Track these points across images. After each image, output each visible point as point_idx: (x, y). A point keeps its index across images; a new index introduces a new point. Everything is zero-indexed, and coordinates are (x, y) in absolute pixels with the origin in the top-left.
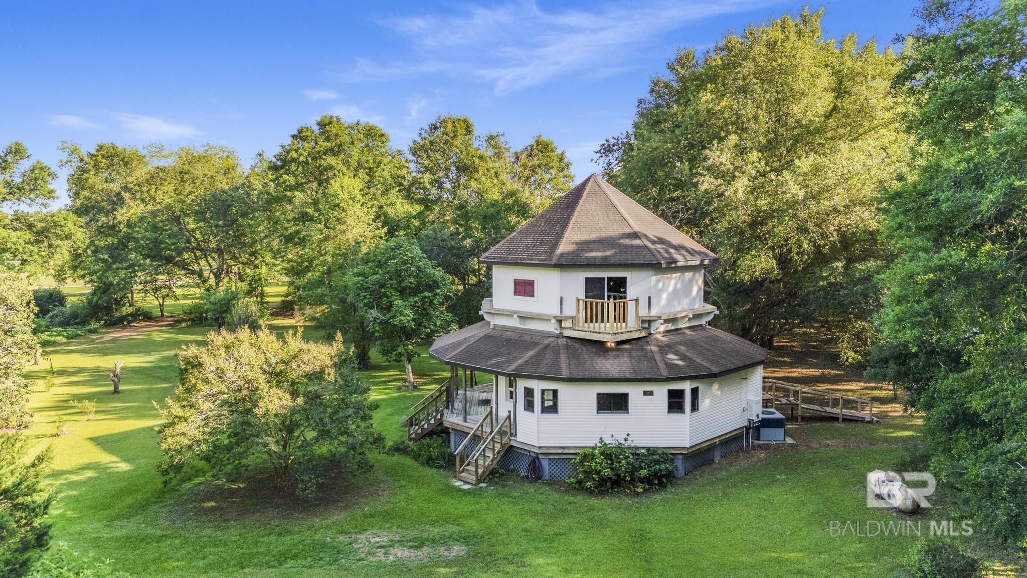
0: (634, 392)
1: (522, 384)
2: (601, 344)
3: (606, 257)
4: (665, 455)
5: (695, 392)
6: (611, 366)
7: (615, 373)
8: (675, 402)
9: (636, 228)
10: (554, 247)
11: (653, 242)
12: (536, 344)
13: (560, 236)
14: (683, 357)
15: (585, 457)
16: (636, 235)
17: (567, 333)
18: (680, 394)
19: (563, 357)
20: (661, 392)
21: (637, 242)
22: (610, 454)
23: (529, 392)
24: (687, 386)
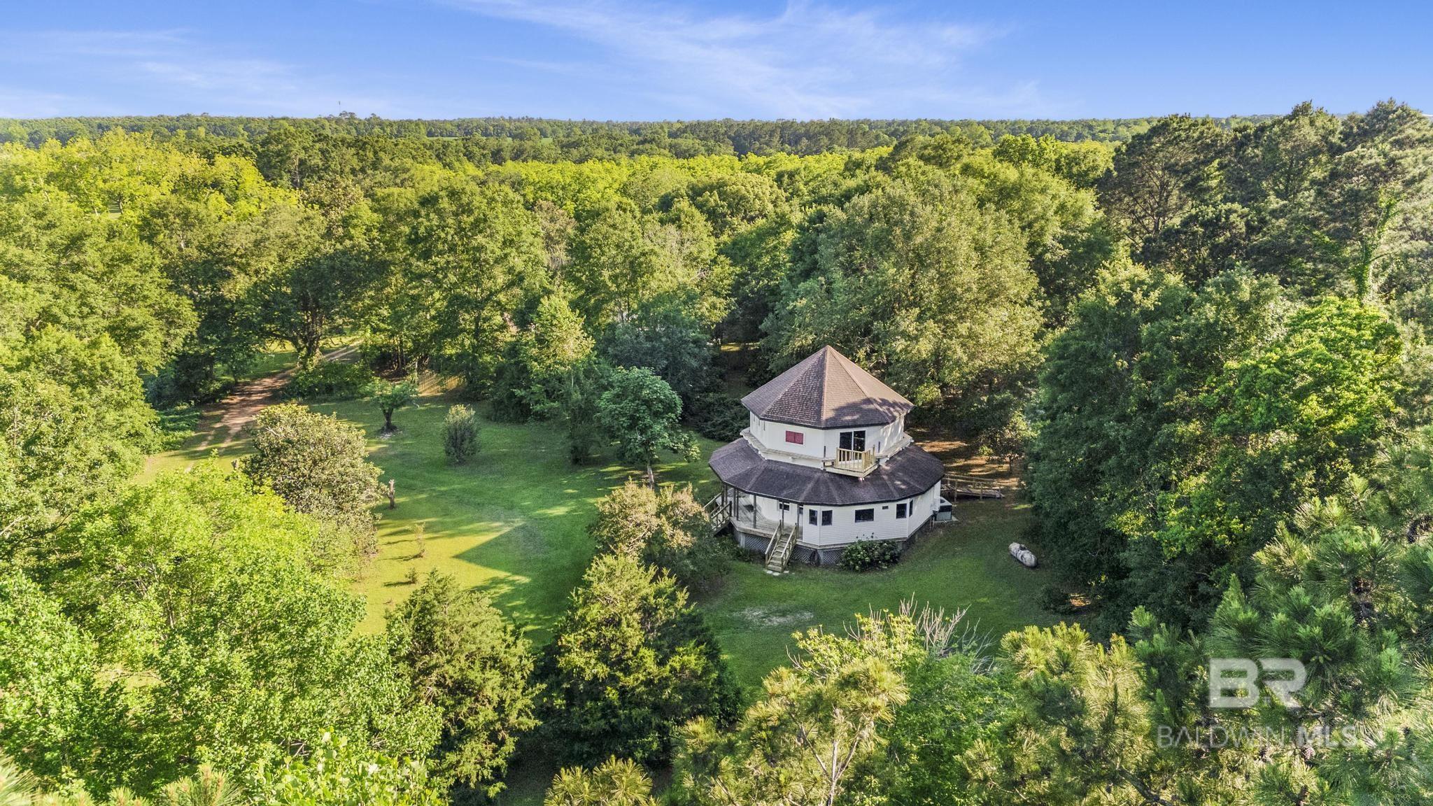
0: (877, 508)
1: (807, 509)
2: (855, 479)
3: (854, 421)
4: (892, 544)
5: (911, 503)
6: (861, 493)
7: (868, 498)
8: (901, 512)
9: (869, 396)
10: (819, 413)
11: (881, 405)
12: (809, 478)
13: (820, 403)
14: (904, 482)
15: (852, 551)
16: (868, 401)
17: (828, 469)
18: (904, 506)
19: (832, 488)
20: (893, 507)
21: (871, 406)
22: (868, 547)
23: (812, 513)
24: (907, 502)
